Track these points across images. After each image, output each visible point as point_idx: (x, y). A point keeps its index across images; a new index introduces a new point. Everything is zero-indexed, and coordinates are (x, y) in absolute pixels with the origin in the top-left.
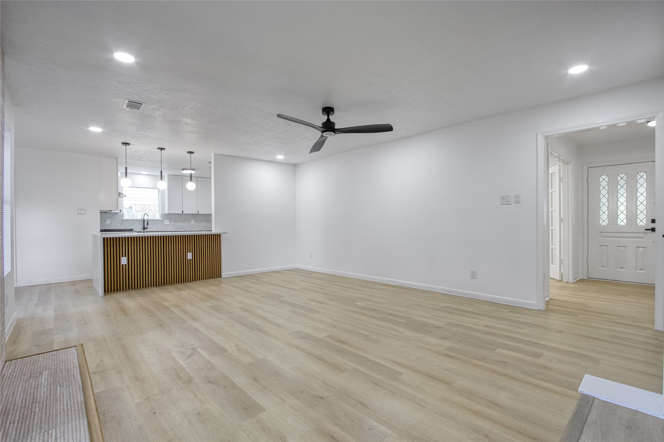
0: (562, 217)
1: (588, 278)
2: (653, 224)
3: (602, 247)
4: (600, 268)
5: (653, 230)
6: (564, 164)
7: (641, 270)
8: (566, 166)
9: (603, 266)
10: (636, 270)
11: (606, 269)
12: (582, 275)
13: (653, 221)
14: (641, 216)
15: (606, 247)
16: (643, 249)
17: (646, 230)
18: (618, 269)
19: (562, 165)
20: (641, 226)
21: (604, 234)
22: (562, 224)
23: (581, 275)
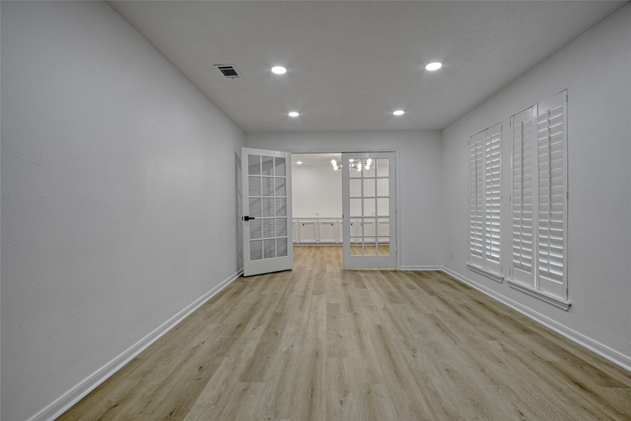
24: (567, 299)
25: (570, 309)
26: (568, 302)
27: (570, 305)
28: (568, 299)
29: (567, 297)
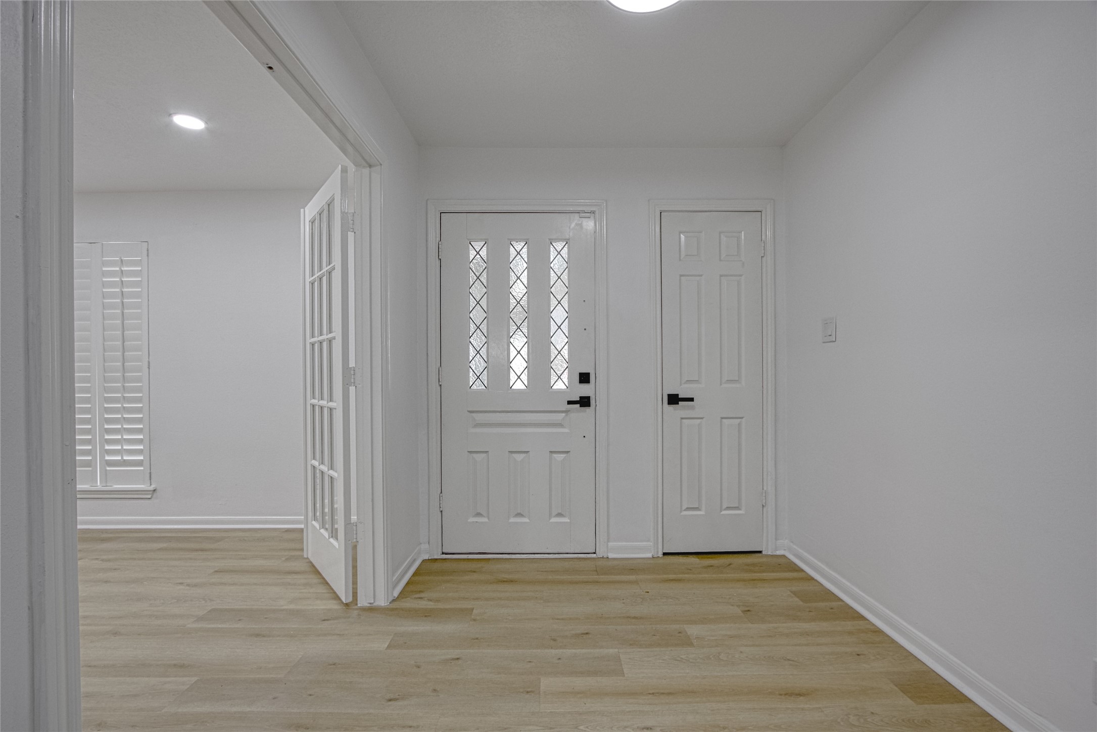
0: (352, 364)
1: (443, 553)
2: (585, 386)
3: (475, 455)
4: (471, 520)
5: (584, 402)
6: (356, 164)
7: (559, 515)
8: (366, 171)
9: (479, 515)
10: (550, 518)
11: (485, 520)
12: (427, 546)
13: (584, 378)
14: (560, 365)
15: (484, 455)
16: (563, 456)
17: (569, 403)
18: (512, 520)
19: (352, 168)
20: (559, 392)
21: (479, 417)
22: (352, 389)
23: (425, 546)
24: (149, 485)
25: (155, 495)
26: (152, 488)
27: (154, 490)
28: (151, 485)
29: (151, 482)
